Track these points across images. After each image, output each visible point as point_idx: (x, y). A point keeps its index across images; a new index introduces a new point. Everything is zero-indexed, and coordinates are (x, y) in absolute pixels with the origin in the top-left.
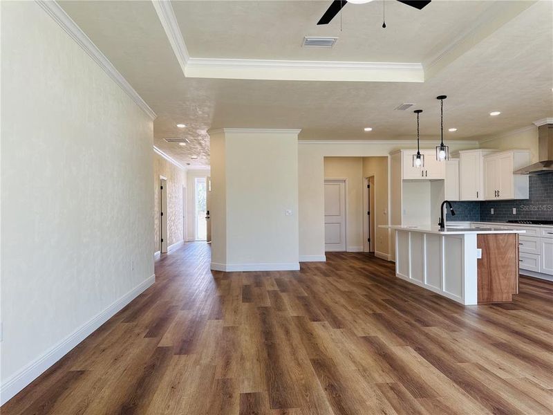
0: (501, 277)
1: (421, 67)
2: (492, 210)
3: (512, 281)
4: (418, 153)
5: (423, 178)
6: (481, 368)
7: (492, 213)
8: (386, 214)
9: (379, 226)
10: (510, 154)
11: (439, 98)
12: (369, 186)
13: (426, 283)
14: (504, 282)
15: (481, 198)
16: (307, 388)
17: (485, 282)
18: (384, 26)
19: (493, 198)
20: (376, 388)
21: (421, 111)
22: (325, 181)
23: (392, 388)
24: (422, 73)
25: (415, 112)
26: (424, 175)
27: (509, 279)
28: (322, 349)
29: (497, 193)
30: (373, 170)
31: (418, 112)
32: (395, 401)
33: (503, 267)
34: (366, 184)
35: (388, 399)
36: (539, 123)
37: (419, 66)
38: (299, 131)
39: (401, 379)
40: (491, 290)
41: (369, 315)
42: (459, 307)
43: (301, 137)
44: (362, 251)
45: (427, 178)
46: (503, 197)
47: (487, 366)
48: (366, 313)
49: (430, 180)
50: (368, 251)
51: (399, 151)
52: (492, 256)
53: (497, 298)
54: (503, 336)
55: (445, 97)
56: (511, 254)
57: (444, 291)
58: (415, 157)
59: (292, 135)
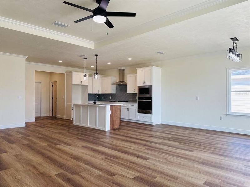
0: (116, 120)
1: (93, 43)
2: (103, 97)
3: (119, 121)
4: (85, 75)
5: (80, 84)
6: (125, 147)
7: (103, 98)
8: (63, 99)
9: (67, 103)
10: (110, 78)
11: (95, 55)
12: (53, 86)
13: (89, 125)
14: (117, 121)
15: (100, 93)
16: (79, 166)
17: (112, 122)
18: (107, 34)
19: (104, 93)
20: (101, 160)
21: (86, 58)
22: (36, 82)
23: (106, 159)
24: (93, 45)
25: (84, 58)
26: (81, 82)
27: (118, 120)
28: (71, 153)
29: (106, 91)
30: (56, 79)
31: (85, 58)
32: (111, 162)
33: (117, 116)
34: (51, 85)
35: (108, 162)
36: (120, 68)
37: (93, 42)
38: (26, 57)
39: (107, 156)
40: (113, 125)
41: (77, 139)
42: (105, 132)
43: (27, 60)
44: (49, 116)
45: (82, 84)
46: (108, 92)
47: (127, 147)
48: (75, 139)
49: (82, 85)
50: (51, 115)
51: (71, 72)
52: (114, 113)
53: (115, 127)
54: (124, 138)
55: (97, 55)
56: (118, 112)
57: (97, 127)
58: (84, 76)
59: (23, 58)
